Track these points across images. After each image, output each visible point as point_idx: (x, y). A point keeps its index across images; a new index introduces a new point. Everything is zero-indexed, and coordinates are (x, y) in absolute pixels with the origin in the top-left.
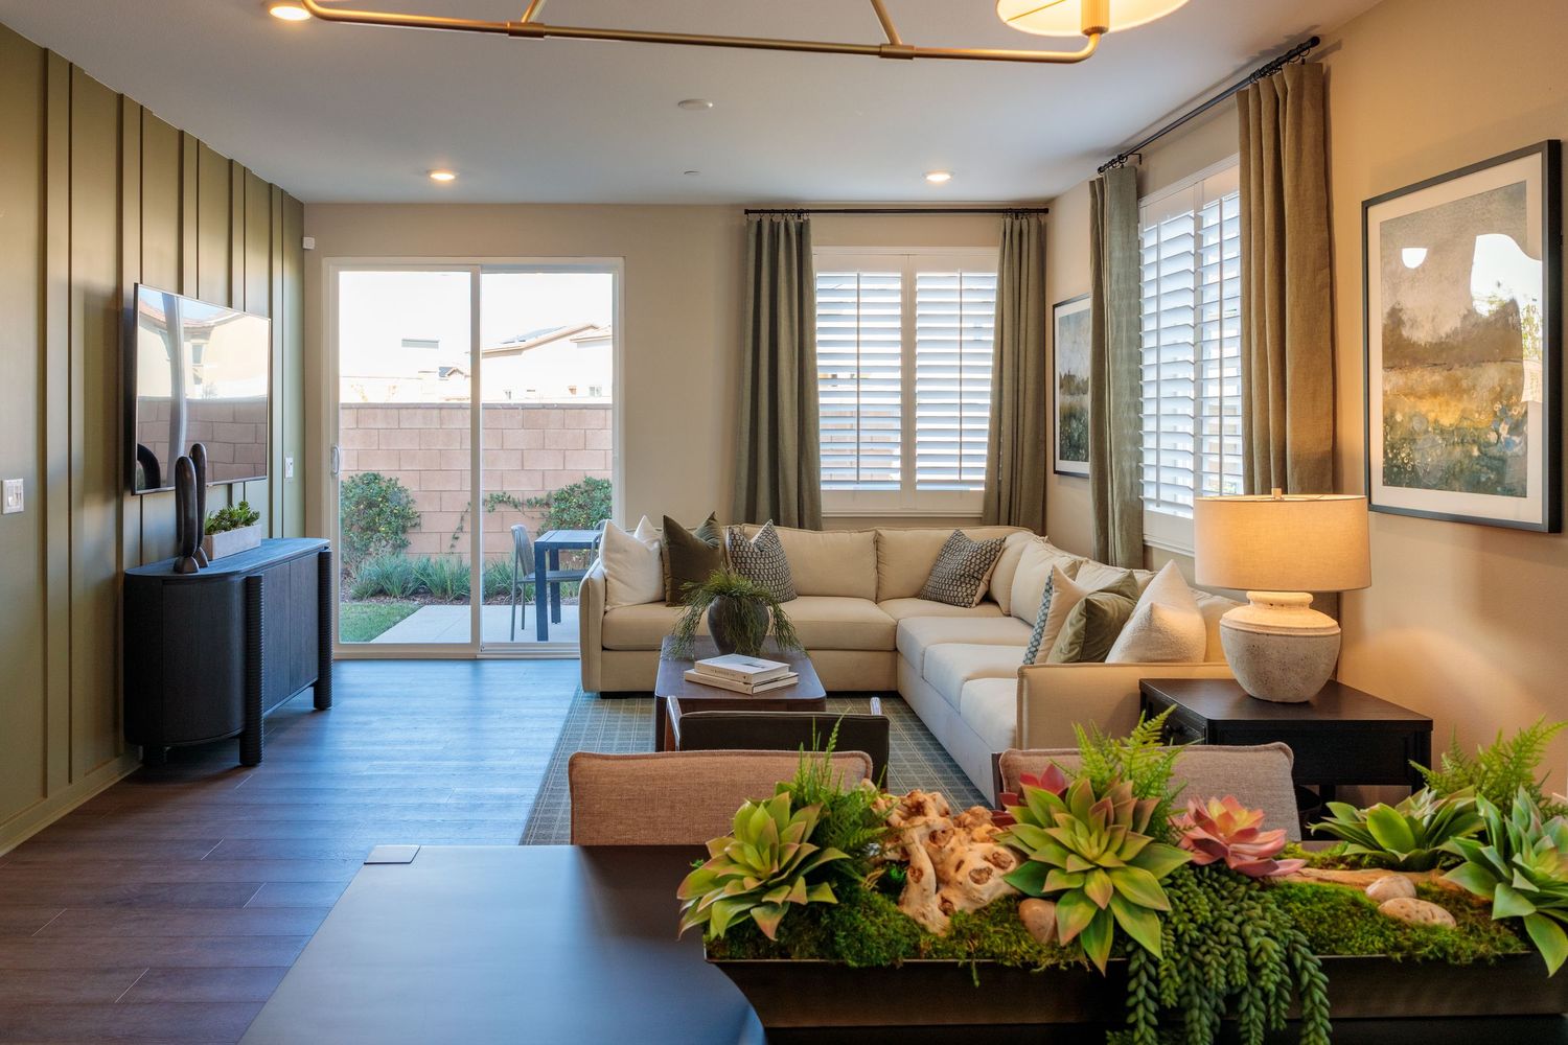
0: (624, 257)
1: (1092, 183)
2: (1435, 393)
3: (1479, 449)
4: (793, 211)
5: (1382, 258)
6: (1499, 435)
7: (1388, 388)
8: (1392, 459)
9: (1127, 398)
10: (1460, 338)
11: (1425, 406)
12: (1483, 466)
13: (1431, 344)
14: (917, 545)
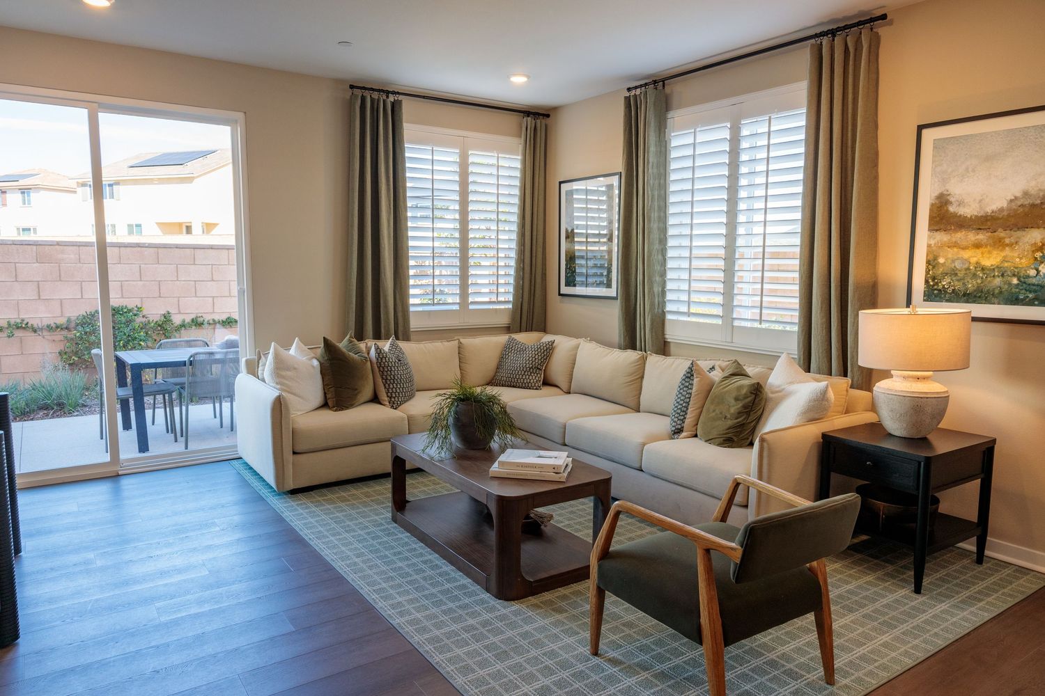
0: (245, 113)
1: (626, 98)
2: (977, 246)
3: (1019, 280)
4: (383, 91)
5: (933, 162)
6: (1038, 272)
7: (932, 242)
8: (934, 285)
9: (657, 246)
10: (1005, 213)
11: (966, 254)
12: (1022, 289)
13: (976, 216)
14: (487, 348)
